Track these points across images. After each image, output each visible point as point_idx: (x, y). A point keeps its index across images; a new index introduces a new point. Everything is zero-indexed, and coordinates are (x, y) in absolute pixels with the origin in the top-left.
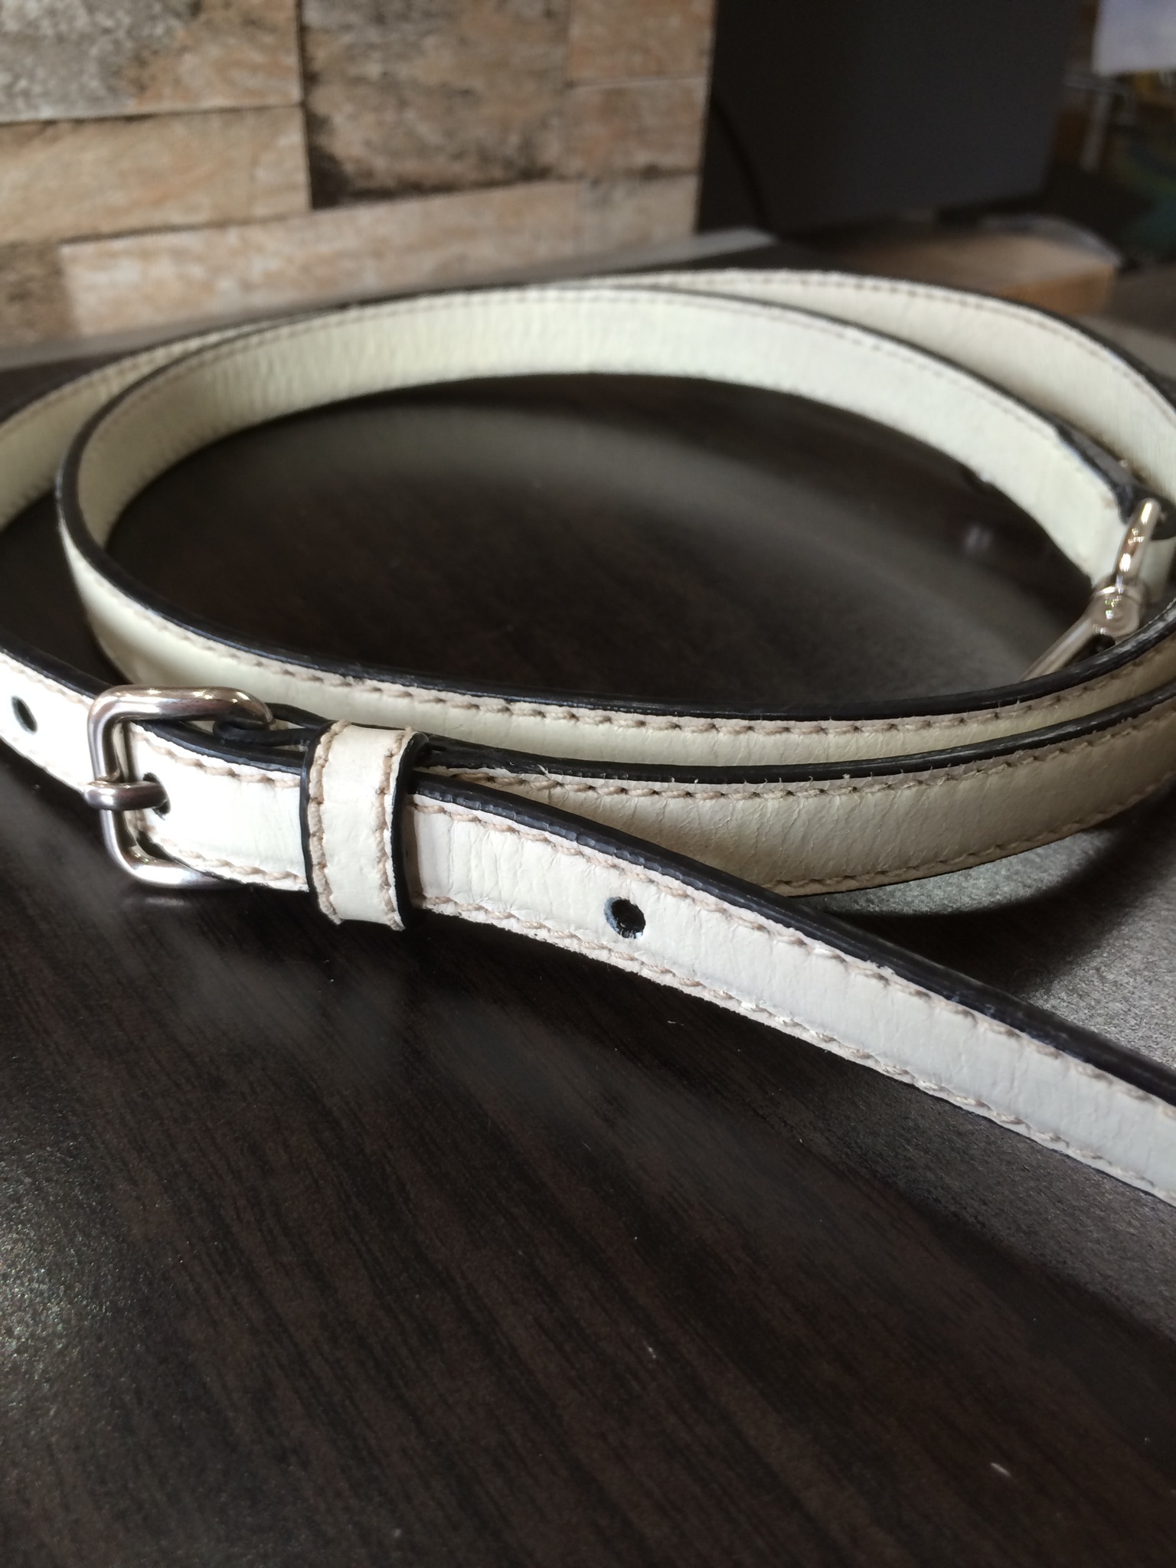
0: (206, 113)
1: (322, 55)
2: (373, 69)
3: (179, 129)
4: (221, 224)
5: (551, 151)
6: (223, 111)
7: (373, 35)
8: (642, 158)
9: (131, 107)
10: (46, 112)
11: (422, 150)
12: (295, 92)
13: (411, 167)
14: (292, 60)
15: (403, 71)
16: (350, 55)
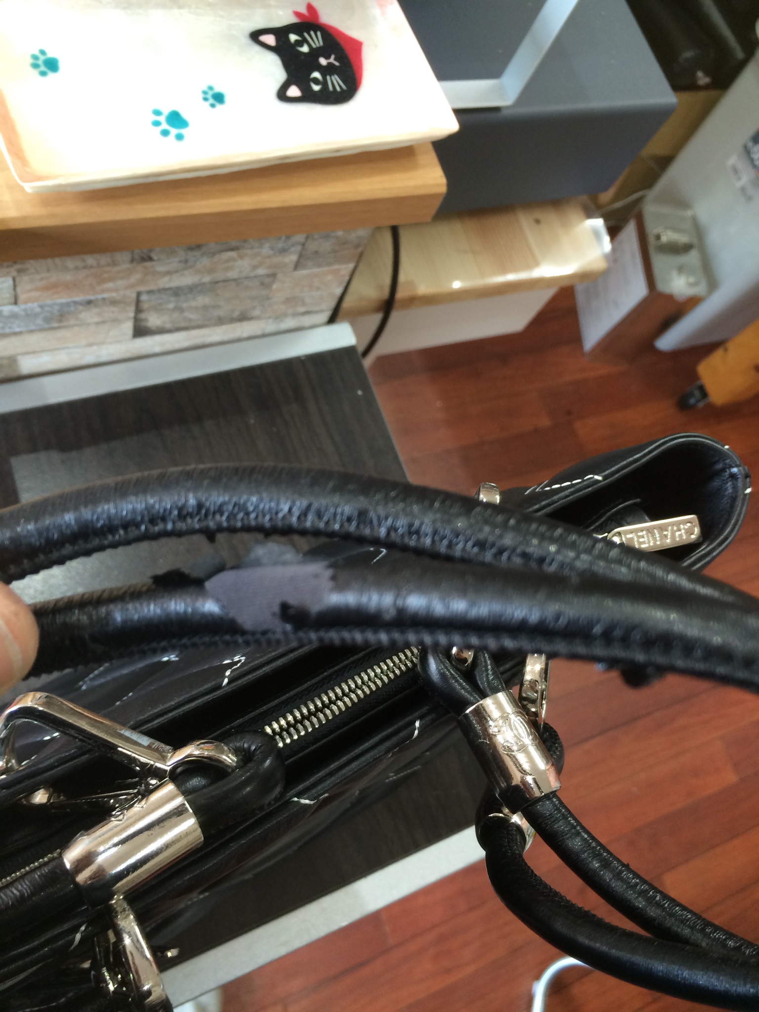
0: (89, 324)
1: (145, 306)
2: (171, 306)
3: (76, 329)
4: (90, 345)
5: (256, 313)
6: (97, 323)
7: (173, 299)
8: (302, 310)
9: (56, 325)
10: (17, 330)
11: (190, 320)
12: (132, 315)
13: (183, 325)
14: (133, 308)
15: (185, 305)
16: (160, 304)
